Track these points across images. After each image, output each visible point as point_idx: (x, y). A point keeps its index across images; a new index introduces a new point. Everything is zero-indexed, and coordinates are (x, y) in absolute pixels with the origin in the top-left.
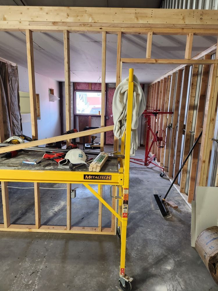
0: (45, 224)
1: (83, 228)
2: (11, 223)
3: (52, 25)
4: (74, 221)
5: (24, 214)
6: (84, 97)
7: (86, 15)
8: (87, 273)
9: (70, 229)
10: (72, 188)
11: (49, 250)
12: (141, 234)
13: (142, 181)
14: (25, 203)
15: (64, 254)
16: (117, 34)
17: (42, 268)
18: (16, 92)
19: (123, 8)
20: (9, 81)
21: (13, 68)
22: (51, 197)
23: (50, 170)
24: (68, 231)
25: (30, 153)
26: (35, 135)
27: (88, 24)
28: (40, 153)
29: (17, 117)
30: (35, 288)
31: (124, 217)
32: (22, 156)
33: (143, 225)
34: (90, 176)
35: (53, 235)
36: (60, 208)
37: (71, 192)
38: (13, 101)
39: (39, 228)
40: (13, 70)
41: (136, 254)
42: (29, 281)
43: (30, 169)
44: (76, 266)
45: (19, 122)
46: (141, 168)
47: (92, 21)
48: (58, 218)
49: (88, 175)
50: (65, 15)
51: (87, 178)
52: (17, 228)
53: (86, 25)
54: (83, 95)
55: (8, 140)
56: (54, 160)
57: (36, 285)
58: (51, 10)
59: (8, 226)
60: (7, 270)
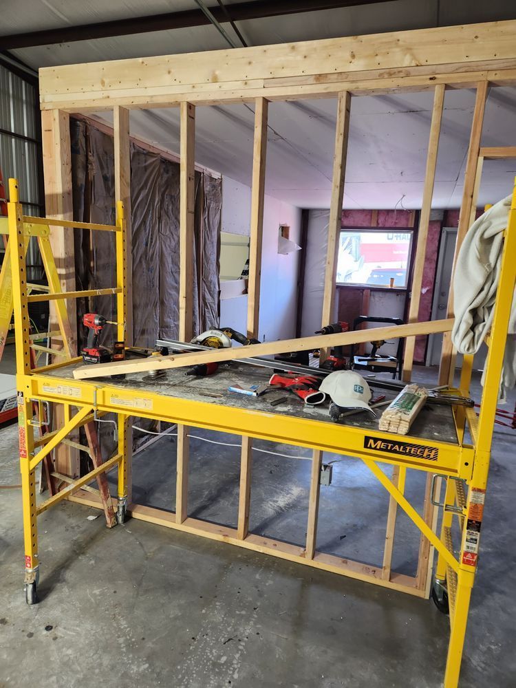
0: (258, 531)
1: (343, 562)
2: (189, 514)
3: (315, 82)
4: (324, 539)
5: (213, 499)
6: (354, 244)
7: (397, 49)
8: (352, 676)
9: (313, 558)
10: (325, 462)
11: (265, 596)
12: (501, 613)
13: (505, 469)
14: (216, 475)
15: (298, 614)
16: (476, 89)
17: (249, 634)
18: (215, 233)
19: (499, 22)
20: (204, 210)
21: (213, 183)
22: (271, 472)
23: (287, 413)
24: (307, 561)
25: (240, 369)
26: (252, 331)
27: (400, 72)
28: (262, 371)
29: (212, 286)
30: (233, 678)
31: (467, 562)
32: (225, 374)
33: (507, 590)
34: (379, 442)
35: (274, 562)
36: (290, 501)
37: (320, 470)
38: (208, 253)
39: (244, 539)
40: (214, 187)
41: (483, 663)
42: (222, 656)
43: (245, 406)
44: (325, 652)
45: (216, 296)
46: (502, 433)
47: (411, 62)
48: (284, 523)
49: (376, 440)
50: (347, 55)
51: (373, 446)
52: (200, 528)
53: (395, 73)
54: (351, 240)
55: (201, 337)
56: (294, 391)
57: (235, 669)
58: (315, 49)
59: (183, 521)
60: (176, 618)
